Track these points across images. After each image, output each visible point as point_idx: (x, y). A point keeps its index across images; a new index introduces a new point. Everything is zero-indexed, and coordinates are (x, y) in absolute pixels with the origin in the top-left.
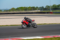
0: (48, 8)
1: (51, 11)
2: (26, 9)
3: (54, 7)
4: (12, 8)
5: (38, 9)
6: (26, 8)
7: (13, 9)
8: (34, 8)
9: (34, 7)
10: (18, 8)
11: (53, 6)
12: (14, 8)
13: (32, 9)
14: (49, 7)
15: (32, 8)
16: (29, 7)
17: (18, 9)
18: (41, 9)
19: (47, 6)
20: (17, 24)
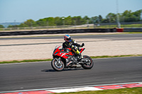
0: (111, 19)
1: (120, 25)
2: (59, 22)
3: (127, 17)
4: (28, 21)
5: (88, 21)
6: (61, 19)
7: (29, 23)
8: (78, 20)
9: (79, 18)
10: (41, 20)
11: (125, 14)
12: (31, 20)
13: (75, 21)
14: (114, 16)
15: (74, 18)
16: (66, 17)
17: (40, 23)
18: (97, 22)
19: (110, 14)
20: (39, 58)
